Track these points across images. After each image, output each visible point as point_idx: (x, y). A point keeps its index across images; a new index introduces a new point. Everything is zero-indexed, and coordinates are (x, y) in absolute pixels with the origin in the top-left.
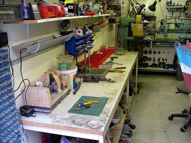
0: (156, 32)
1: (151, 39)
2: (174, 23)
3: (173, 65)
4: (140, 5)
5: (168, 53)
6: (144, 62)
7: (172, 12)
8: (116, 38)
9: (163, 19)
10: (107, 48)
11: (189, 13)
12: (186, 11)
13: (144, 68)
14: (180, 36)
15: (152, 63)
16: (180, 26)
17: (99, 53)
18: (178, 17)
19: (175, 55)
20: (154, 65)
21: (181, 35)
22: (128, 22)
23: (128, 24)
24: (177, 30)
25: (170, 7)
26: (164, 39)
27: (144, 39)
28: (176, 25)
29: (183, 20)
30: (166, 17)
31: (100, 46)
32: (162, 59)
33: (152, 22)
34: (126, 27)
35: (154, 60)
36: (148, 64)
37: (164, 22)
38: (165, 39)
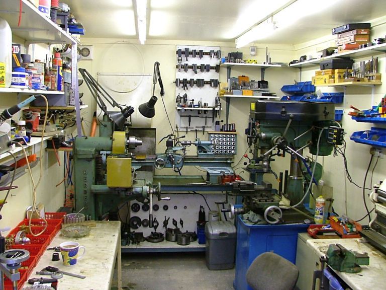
0: (157, 164)
1: (150, 189)
2: (194, 144)
3: (196, 233)
4: (121, 108)
5: (185, 207)
6: (132, 230)
7: (188, 118)
8: (65, 180)
9: (172, 135)
10: (42, 216)
11: (222, 121)
12: (216, 117)
13: (134, 246)
14: (210, 171)
15: (152, 233)
16: (207, 149)
17: (21, 239)
18: (202, 129)
19: (200, 212)
20: (156, 237)
21: (210, 169)
22: (94, 149)
23: (93, 153)
24: (203, 159)
25: (185, 108)
26: (175, 177)
27: (133, 190)
28: (200, 147)
29: (212, 135)
30: (177, 127)
31: (24, 212)
32: (172, 220)
33: (148, 139)
34: (89, 160)
35: (155, 225)
36: (142, 233)
37: (174, 141)
38: (177, 176)
